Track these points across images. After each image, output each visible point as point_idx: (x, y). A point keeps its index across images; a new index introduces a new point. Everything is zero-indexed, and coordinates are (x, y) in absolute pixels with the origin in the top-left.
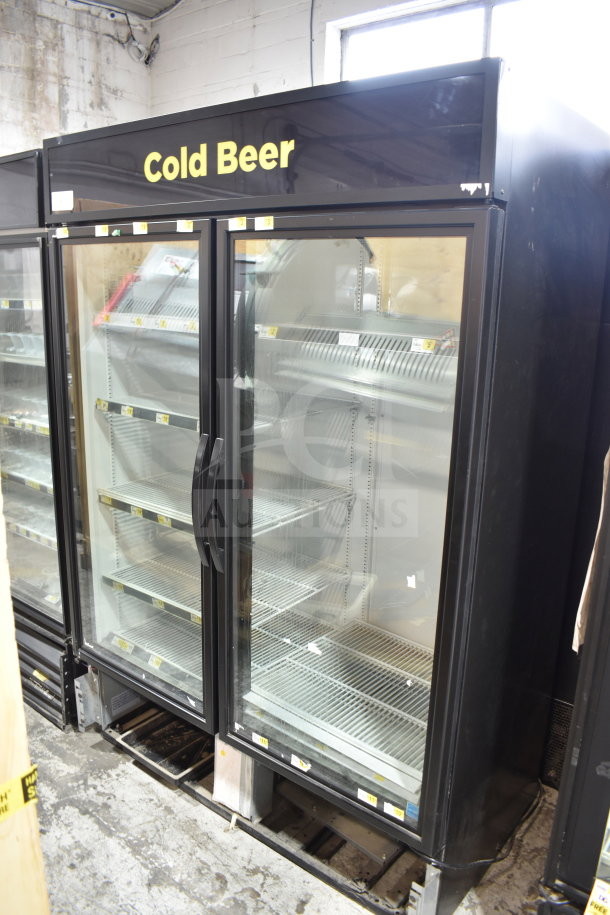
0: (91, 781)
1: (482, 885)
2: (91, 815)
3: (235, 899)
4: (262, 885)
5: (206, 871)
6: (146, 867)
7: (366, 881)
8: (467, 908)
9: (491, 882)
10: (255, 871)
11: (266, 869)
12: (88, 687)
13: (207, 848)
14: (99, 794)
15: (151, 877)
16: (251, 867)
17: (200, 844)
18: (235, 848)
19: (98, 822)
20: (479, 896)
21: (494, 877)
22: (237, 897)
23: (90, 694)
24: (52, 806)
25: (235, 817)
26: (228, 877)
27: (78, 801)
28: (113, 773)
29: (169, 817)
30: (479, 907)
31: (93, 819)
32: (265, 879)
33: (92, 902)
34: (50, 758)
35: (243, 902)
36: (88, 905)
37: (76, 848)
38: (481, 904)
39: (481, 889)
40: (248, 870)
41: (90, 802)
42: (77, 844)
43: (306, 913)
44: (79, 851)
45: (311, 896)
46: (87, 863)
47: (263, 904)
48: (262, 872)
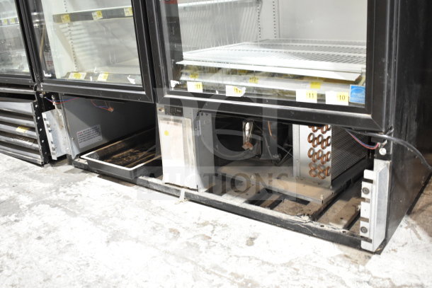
0: (61, 189)
1: (414, 213)
2: (60, 207)
3: (187, 243)
4: (212, 232)
5: (160, 228)
6: (105, 231)
7: (308, 215)
8: (406, 228)
9: (421, 210)
10: (204, 224)
11: (215, 222)
12: (56, 122)
13: (160, 215)
14: (67, 195)
15: (109, 237)
16: (201, 222)
17: (154, 214)
18: (186, 212)
19: (65, 210)
20: (415, 220)
21: (424, 207)
22: (190, 241)
23: (58, 128)
24: (27, 206)
25: (183, 191)
26: (180, 229)
27: (50, 201)
28: (81, 183)
29: (127, 201)
30: (418, 226)
31: (60, 209)
32: (214, 227)
33: (54, 258)
34: (29, 182)
35: (195, 244)
36: (50, 261)
37: (44, 227)
38: (418, 224)
39: (415, 215)
40: (198, 224)
41: (60, 200)
42: (46, 225)
43: (255, 245)
44: (46, 229)
45: (258, 234)
46: (53, 235)
47: (214, 243)
48: (212, 224)
